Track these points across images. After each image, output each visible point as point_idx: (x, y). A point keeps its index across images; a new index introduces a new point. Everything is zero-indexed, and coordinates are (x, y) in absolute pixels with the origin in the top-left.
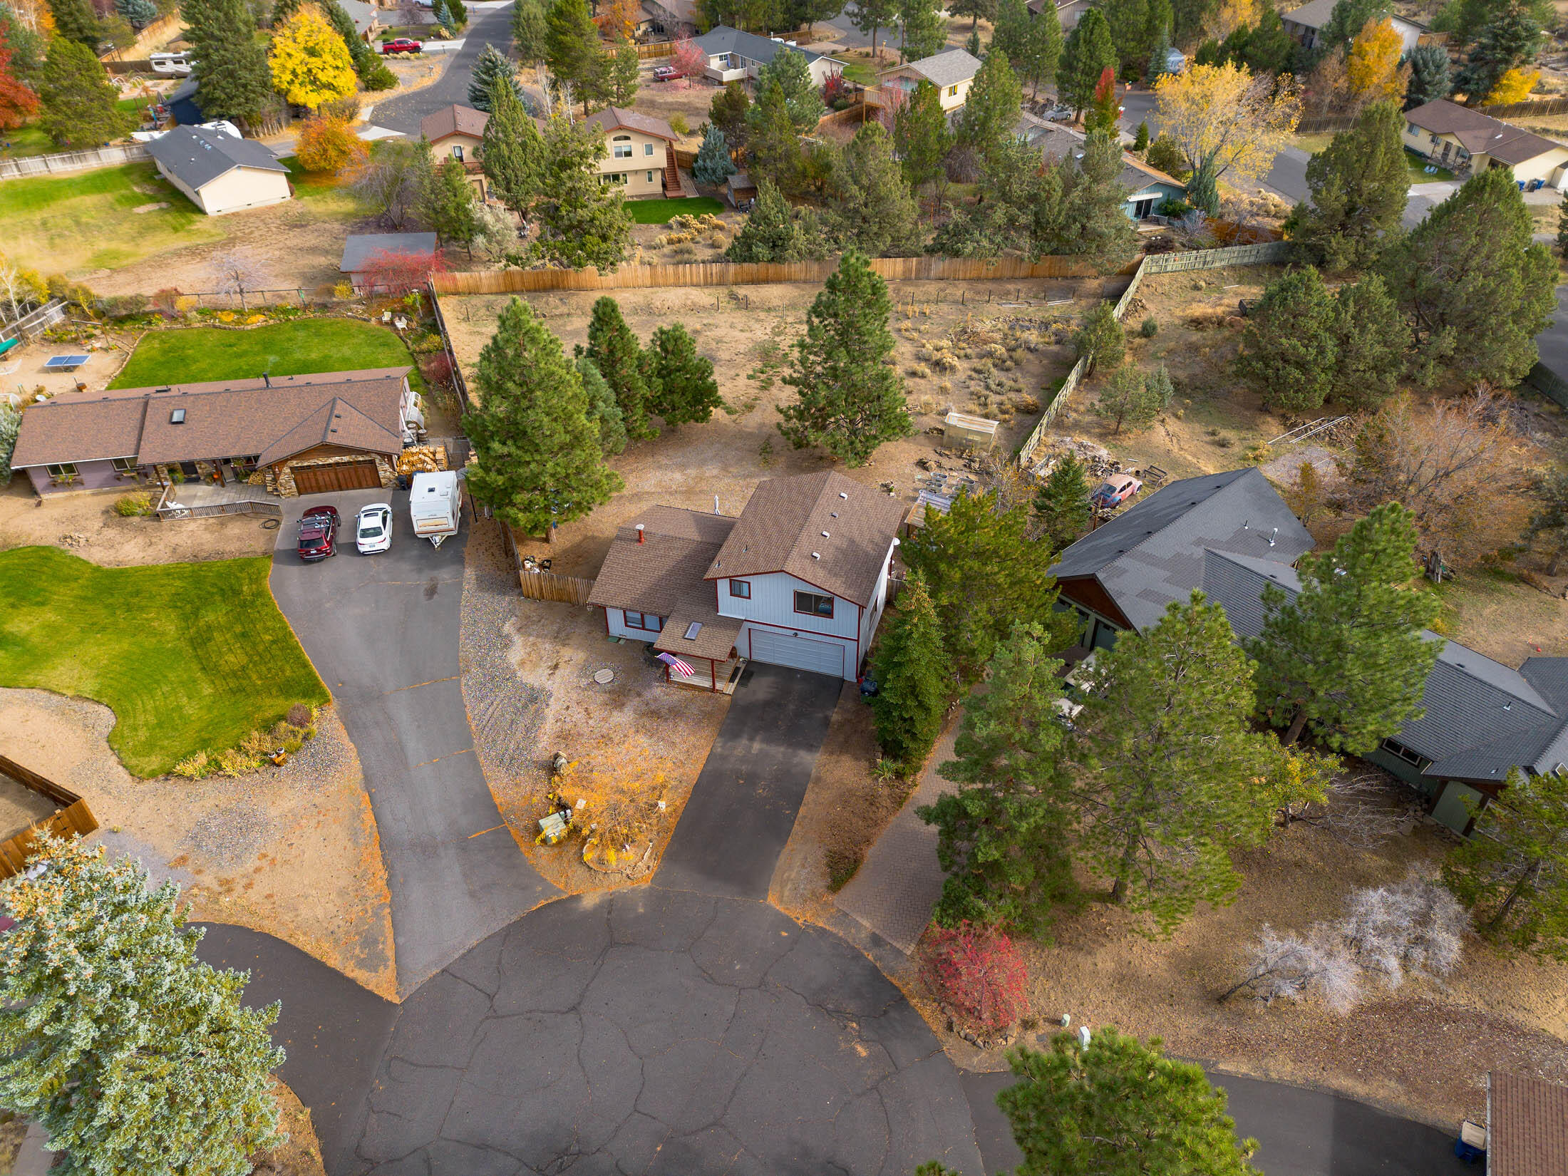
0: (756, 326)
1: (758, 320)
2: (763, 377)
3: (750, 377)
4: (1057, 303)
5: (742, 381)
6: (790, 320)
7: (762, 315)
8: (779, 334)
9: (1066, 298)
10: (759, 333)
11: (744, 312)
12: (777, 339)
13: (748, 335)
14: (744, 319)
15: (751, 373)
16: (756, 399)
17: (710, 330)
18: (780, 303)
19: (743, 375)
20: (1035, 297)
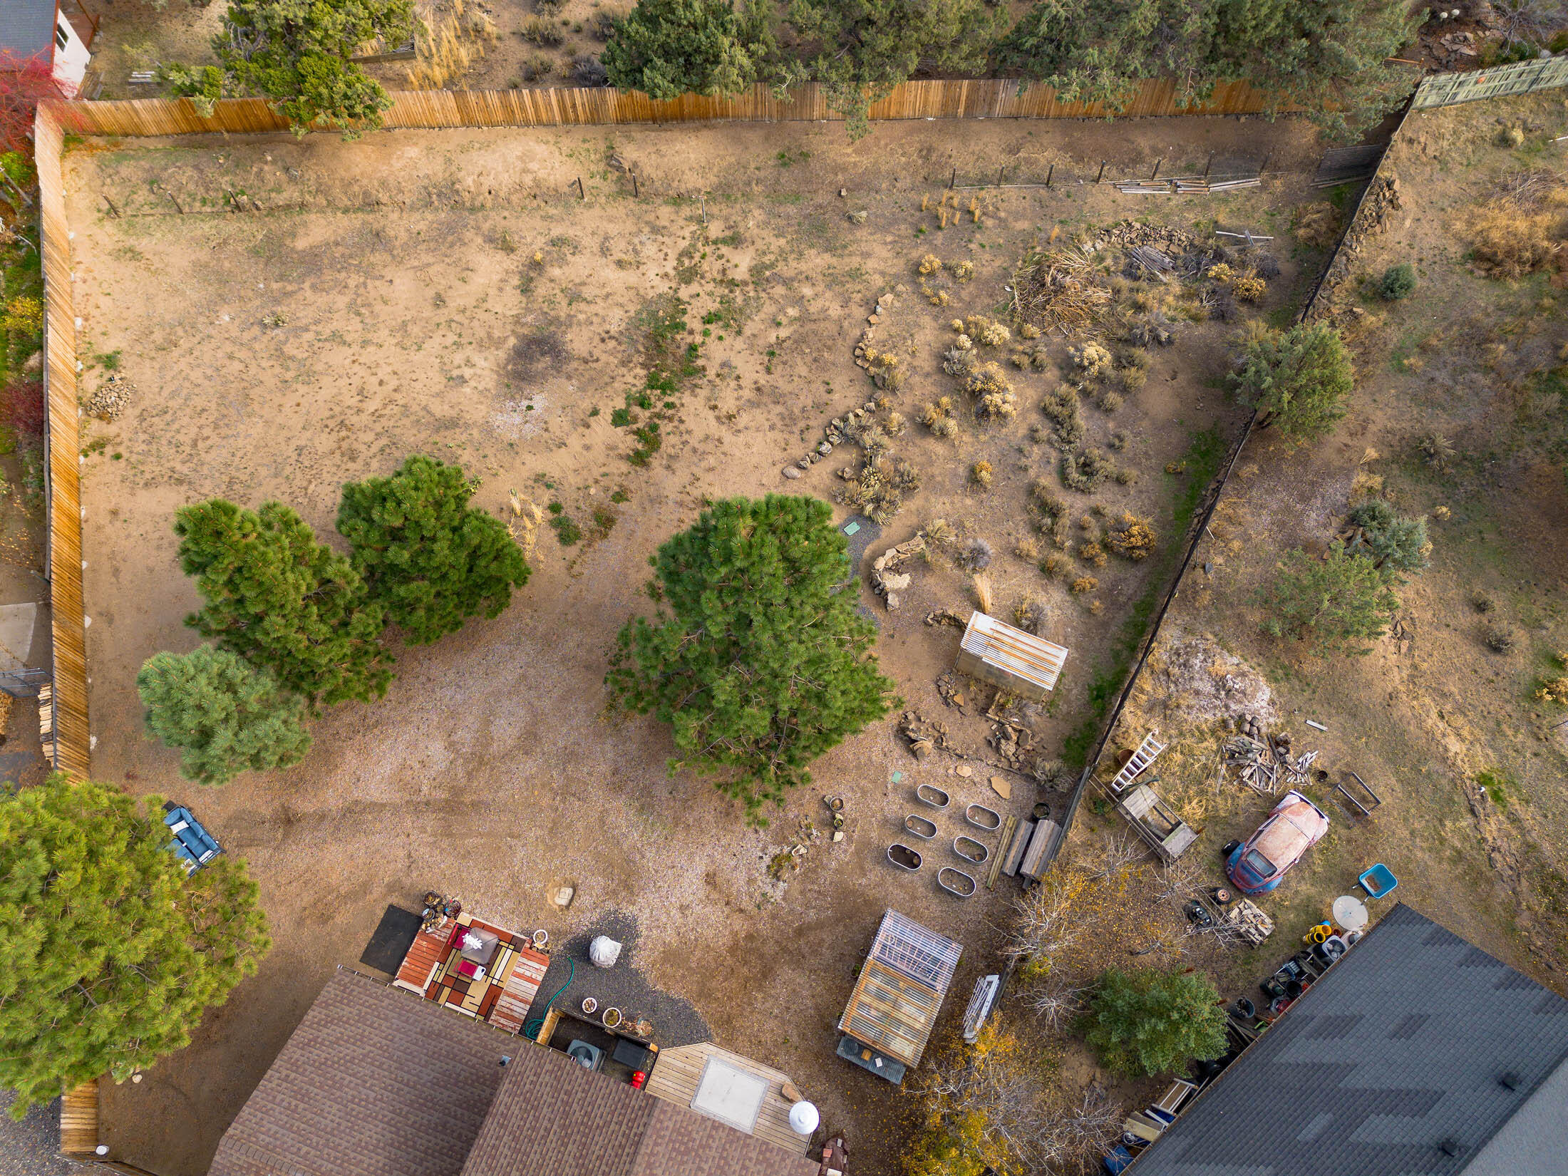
0: (650, 250)
1: (656, 230)
2: (643, 415)
3: (620, 418)
4: (1229, 186)
5: (603, 430)
6: (715, 230)
7: (665, 212)
8: (688, 275)
9: (1249, 174)
10: (652, 270)
11: (631, 203)
12: (684, 293)
13: (631, 277)
14: (630, 226)
15: (620, 404)
16: (620, 496)
17: (562, 261)
18: (700, 183)
19: (606, 415)
20: (1190, 168)
